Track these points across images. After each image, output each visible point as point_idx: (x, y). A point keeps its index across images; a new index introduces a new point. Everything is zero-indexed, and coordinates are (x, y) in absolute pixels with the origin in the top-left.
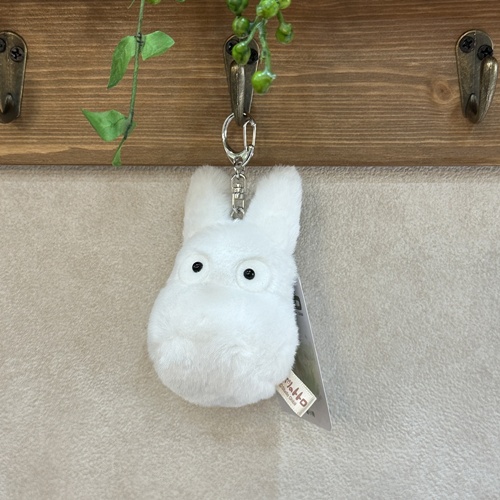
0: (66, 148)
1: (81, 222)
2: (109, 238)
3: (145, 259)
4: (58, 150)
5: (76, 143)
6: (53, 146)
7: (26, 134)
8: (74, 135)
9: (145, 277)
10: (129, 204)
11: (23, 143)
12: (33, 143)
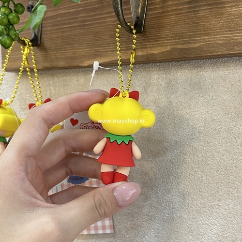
0: (169, 48)
1: (179, 99)
2: (196, 109)
3: (219, 123)
4: (164, 51)
5: (174, 45)
6: (161, 48)
7: (146, 42)
8: (173, 39)
9: (218, 135)
10: (210, 86)
11: (145, 48)
12: (150, 47)
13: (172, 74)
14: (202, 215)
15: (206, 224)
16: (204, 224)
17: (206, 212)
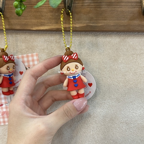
0: (85, 25)
5: (88, 23)
6: (81, 24)
13: (82, 38)
14: (96, 108)
15: (98, 112)
16: (97, 112)
17: (98, 106)
